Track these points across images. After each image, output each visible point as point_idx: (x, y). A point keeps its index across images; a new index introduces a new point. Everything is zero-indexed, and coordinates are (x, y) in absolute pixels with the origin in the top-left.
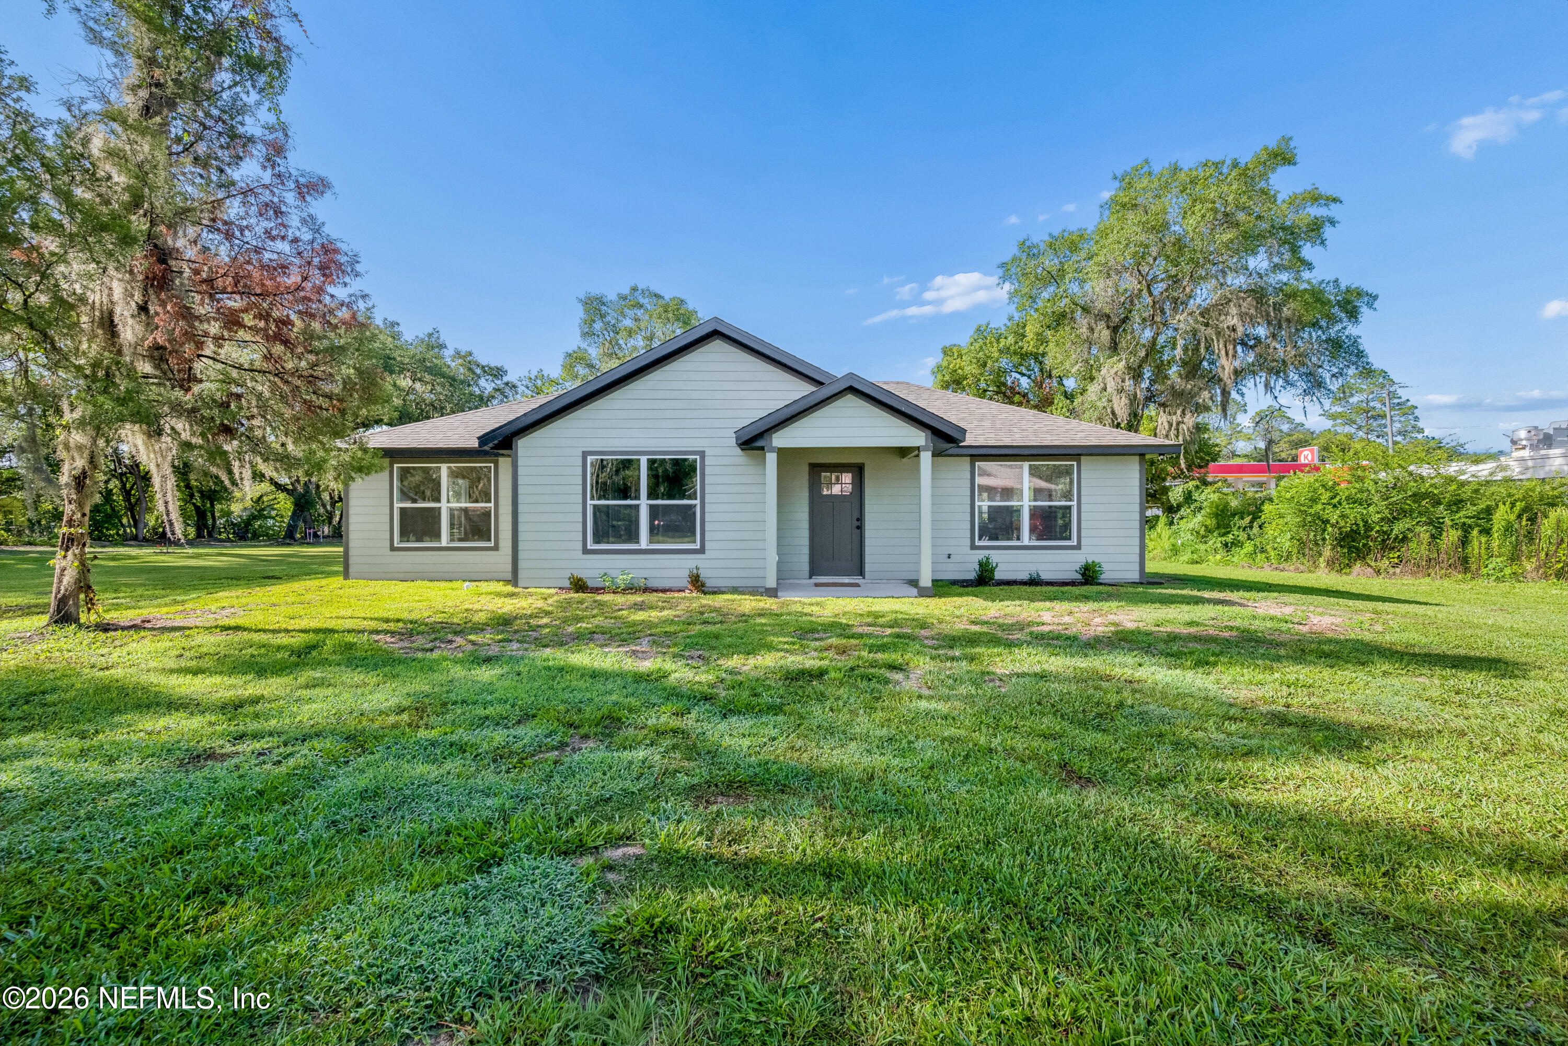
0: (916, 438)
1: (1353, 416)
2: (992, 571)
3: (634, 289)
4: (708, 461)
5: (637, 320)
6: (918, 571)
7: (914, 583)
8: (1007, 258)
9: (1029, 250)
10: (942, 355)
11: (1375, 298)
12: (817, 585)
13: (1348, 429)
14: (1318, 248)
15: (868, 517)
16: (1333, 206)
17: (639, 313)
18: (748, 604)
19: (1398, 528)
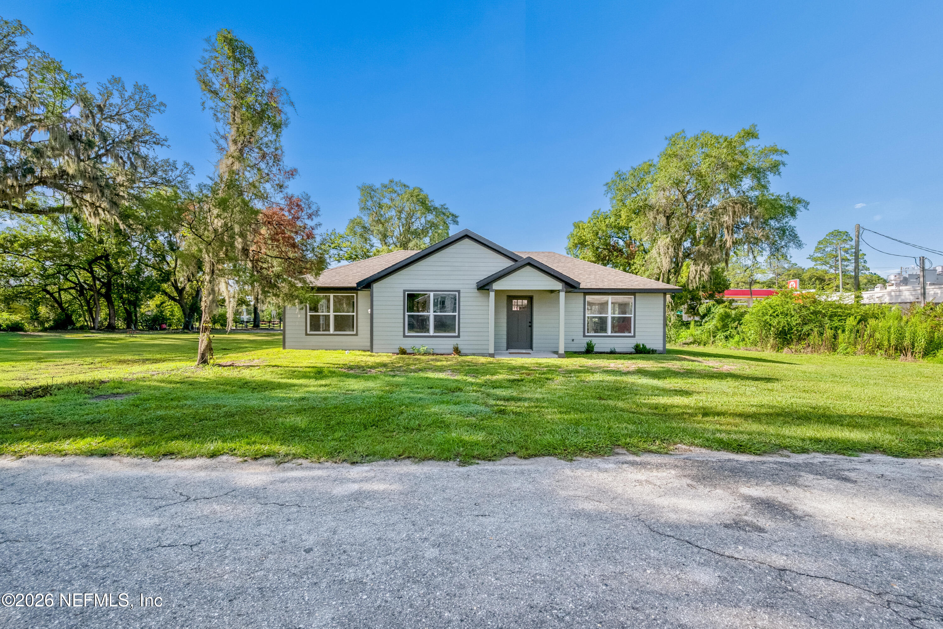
0: (558, 286)
1: (828, 259)
2: (593, 347)
3: (391, 181)
4: (461, 295)
5: (392, 200)
6: (558, 347)
7: (556, 353)
8: (609, 180)
9: (620, 176)
10: (573, 227)
11: (808, 204)
12: (510, 353)
13: (824, 267)
14: (777, 177)
15: (535, 321)
16: (784, 155)
17: (394, 196)
18: (482, 360)
19: (806, 328)
